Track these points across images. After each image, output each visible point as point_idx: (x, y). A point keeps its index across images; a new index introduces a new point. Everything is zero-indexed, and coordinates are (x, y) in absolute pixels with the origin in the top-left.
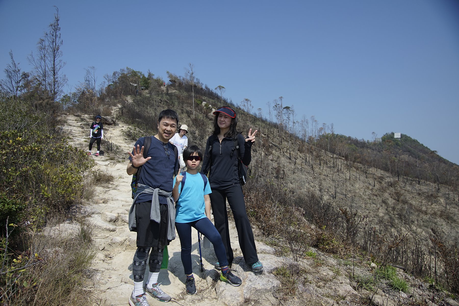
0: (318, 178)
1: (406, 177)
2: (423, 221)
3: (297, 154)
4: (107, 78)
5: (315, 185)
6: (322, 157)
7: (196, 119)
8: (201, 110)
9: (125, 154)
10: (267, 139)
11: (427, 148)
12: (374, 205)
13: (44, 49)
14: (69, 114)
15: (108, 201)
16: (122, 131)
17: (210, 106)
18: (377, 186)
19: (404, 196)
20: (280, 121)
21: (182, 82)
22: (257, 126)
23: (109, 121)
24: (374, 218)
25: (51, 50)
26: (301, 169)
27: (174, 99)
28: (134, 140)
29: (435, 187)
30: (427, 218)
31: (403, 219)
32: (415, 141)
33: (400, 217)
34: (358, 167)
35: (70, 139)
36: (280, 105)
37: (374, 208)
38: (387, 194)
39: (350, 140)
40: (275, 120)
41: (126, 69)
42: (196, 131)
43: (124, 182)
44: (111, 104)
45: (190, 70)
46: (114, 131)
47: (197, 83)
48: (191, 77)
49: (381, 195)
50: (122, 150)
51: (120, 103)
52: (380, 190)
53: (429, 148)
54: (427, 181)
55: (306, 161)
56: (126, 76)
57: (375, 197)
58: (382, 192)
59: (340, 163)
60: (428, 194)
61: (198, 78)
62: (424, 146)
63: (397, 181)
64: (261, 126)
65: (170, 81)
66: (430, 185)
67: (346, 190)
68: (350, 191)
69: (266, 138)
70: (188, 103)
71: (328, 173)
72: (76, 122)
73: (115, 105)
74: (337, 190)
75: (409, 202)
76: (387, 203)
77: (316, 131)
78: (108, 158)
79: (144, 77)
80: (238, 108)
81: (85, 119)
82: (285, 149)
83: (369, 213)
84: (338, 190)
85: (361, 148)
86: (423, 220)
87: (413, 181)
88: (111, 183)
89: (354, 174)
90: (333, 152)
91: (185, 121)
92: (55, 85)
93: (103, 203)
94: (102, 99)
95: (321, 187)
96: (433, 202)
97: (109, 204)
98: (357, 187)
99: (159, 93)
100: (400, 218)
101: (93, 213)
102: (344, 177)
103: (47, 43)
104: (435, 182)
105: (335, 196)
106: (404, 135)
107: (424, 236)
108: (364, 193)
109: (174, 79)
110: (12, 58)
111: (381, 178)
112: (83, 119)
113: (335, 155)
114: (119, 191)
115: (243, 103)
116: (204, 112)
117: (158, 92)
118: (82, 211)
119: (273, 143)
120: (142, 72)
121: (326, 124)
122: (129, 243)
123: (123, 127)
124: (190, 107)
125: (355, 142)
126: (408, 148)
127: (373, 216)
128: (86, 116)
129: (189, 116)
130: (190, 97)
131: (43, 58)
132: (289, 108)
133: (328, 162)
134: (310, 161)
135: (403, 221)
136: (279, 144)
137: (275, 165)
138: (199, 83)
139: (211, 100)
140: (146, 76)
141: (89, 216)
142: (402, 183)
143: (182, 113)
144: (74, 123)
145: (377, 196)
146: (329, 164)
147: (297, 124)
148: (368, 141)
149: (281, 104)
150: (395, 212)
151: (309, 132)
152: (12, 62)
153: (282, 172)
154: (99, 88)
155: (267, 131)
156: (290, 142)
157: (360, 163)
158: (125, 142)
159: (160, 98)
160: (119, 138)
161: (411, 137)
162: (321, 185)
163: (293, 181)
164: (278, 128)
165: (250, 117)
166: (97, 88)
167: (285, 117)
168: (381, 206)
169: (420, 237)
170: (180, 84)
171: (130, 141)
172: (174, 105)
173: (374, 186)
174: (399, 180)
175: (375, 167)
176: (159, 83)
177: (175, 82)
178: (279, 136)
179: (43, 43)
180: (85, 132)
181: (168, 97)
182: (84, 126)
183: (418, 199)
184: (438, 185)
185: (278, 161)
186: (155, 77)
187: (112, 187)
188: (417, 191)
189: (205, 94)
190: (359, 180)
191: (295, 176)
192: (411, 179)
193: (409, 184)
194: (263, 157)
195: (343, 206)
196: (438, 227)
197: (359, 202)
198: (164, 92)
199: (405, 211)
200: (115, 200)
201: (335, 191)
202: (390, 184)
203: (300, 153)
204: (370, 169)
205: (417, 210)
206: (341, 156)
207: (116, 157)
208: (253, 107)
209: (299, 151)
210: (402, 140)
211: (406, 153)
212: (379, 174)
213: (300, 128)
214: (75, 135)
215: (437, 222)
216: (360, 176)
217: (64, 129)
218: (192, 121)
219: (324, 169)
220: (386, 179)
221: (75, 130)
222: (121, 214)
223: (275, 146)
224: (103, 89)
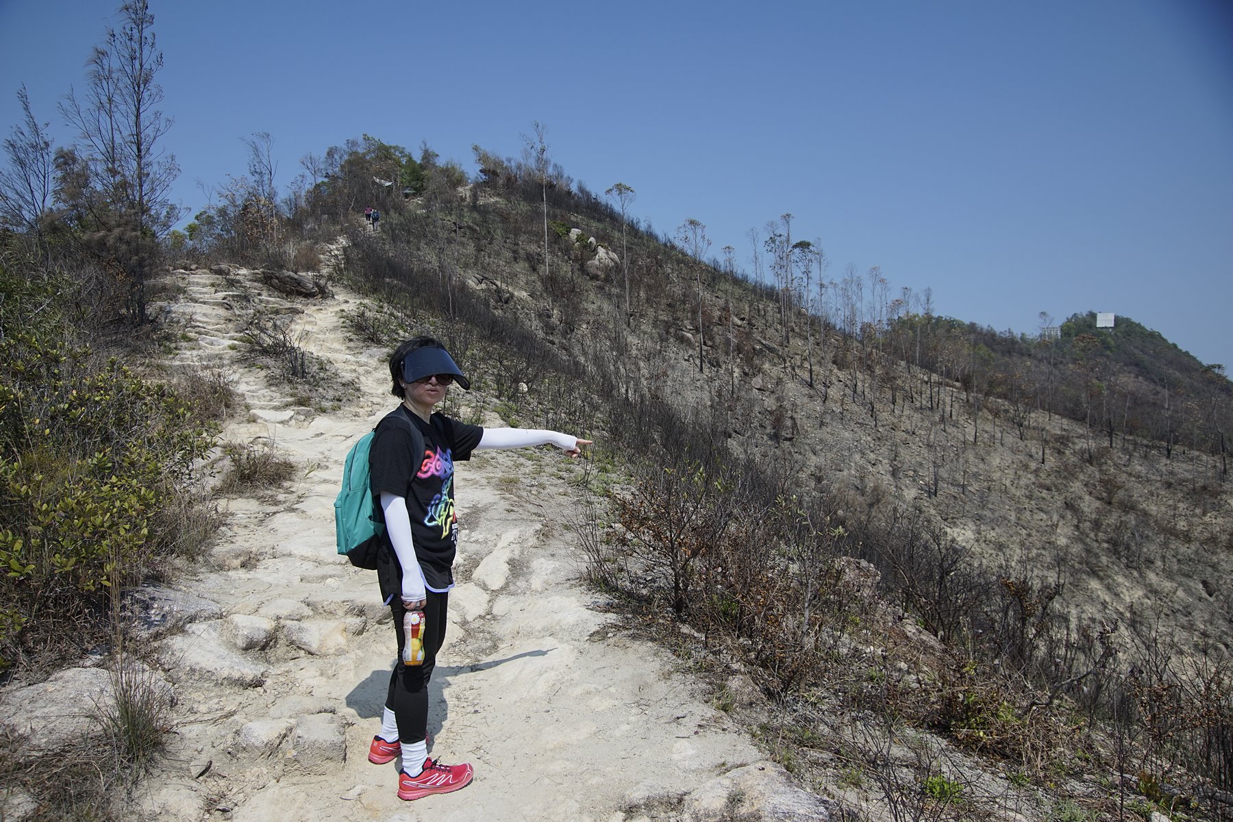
0: (887, 440)
1: (1131, 438)
2: (1179, 560)
3: (831, 371)
4: (309, 165)
5: (880, 459)
6: (899, 382)
7: (552, 276)
8: (567, 250)
9: (344, 385)
10: (747, 330)
11: (1187, 354)
12: (1042, 514)
13: (108, 78)
14: (197, 268)
15: (258, 560)
16: (340, 315)
17: (592, 239)
18: (1052, 461)
19: (1126, 490)
20: (784, 281)
21: (515, 176)
22: (720, 294)
23: (308, 285)
24: (1043, 552)
25: (129, 83)
26: (842, 413)
27: (494, 221)
28: (373, 341)
29: (1215, 467)
30: (1189, 551)
31: (1122, 554)
32: (1154, 337)
33: (1115, 547)
34: (997, 409)
35: (190, 340)
36: (783, 239)
37: (1042, 523)
38: (1078, 484)
39: (974, 332)
40: (769, 279)
41: (360, 140)
42: (553, 309)
43: (325, 481)
44: (320, 236)
45: (536, 139)
46: (319, 316)
47: (557, 178)
48: (539, 160)
49: (1061, 487)
50: (336, 374)
51: (346, 233)
52: (1058, 472)
53: (1195, 356)
54: (1191, 448)
55: (855, 392)
56: (361, 158)
57: (1045, 491)
58: (1065, 478)
59: (949, 396)
60: (1194, 485)
61: (559, 164)
62: (1180, 351)
63: (1106, 448)
64: (733, 293)
65: (481, 171)
66: (1201, 460)
67: (965, 472)
68: (976, 475)
69: (745, 328)
70: (530, 233)
71: (916, 426)
72: (213, 290)
73: (331, 239)
74: (940, 473)
75: (1141, 507)
76: (1078, 509)
77: (884, 310)
78: (290, 399)
79: (410, 160)
80: (668, 244)
81: (238, 282)
82: (798, 357)
83: (1029, 535)
84: (943, 473)
85: (1003, 354)
86: (1179, 557)
87: (1153, 447)
88: (286, 484)
89: (989, 427)
90: (929, 366)
91: (522, 283)
92: (141, 186)
93: (243, 565)
94: (295, 225)
95: (896, 463)
96: (1208, 506)
97: (260, 574)
98: (994, 463)
99: (450, 205)
100: (1115, 550)
101: (192, 619)
102: (960, 436)
103: (114, 62)
104: (1213, 452)
105: (936, 490)
106: (1123, 319)
107: (1183, 601)
108: (1016, 482)
109: (492, 167)
110: (26, 108)
111: (1063, 441)
112: (233, 280)
113: (935, 375)
114: (304, 515)
115: (682, 230)
116: (576, 257)
117: (450, 202)
118: (153, 612)
119: (764, 342)
120: (404, 148)
121: (910, 290)
123: (347, 302)
124: (537, 242)
125: (986, 337)
126: (1134, 354)
127: (1038, 544)
128: (244, 271)
129: (534, 270)
130: (536, 215)
131: (107, 106)
132: (809, 244)
133: (915, 395)
134: (866, 393)
135: (1124, 560)
136: (781, 345)
137: (770, 403)
138: (560, 176)
139: (594, 225)
140: (418, 158)
141: (179, 628)
142: (1120, 454)
143: (515, 259)
144: (206, 293)
145: (1051, 490)
146: (919, 399)
147: (831, 291)
148: (1023, 334)
149: (786, 235)
150: (1100, 534)
151: (864, 310)
152: (27, 119)
153: (789, 423)
154: (290, 192)
155: (747, 309)
156: (811, 339)
157: (1005, 398)
158: (348, 347)
159: (453, 218)
160: (332, 336)
161: (1142, 324)
162: (895, 460)
163: (818, 447)
164: (777, 301)
165: (702, 270)
166: (283, 194)
167: (797, 272)
168: (1063, 517)
169: (1170, 604)
170: (509, 179)
171: (362, 344)
172: (492, 239)
173: (1043, 463)
174: (1111, 445)
175: (1044, 409)
176: (453, 178)
177: (495, 173)
178: (781, 324)
179: (104, 61)
180: (234, 319)
181: (476, 215)
182: (233, 303)
183: (1164, 499)
184: (1224, 460)
185: (779, 393)
186: (441, 162)
187: (285, 502)
188: (1161, 476)
189: (577, 208)
190: (1002, 444)
191: (824, 433)
192: (1145, 442)
193: (1141, 457)
194: (736, 382)
195: (957, 519)
196: (1221, 577)
197: (1001, 505)
198: (466, 203)
199: (1129, 531)
200: (284, 555)
201: (936, 474)
202: (1086, 456)
203: (839, 369)
204: (1033, 415)
205: (1163, 530)
206: (951, 378)
207: (314, 394)
208: (709, 244)
209: (837, 365)
210: (1118, 334)
211: (1130, 367)
212: (1057, 428)
213: (840, 300)
214: (203, 330)
215: (1218, 563)
216: (1005, 434)
217: (174, 313)
218: (542, 283)
219: (904, 413)
220: (1076, 443)
221: (205, 315)
222: (287, 618)
223: (771, 350)
224: (300, 196)
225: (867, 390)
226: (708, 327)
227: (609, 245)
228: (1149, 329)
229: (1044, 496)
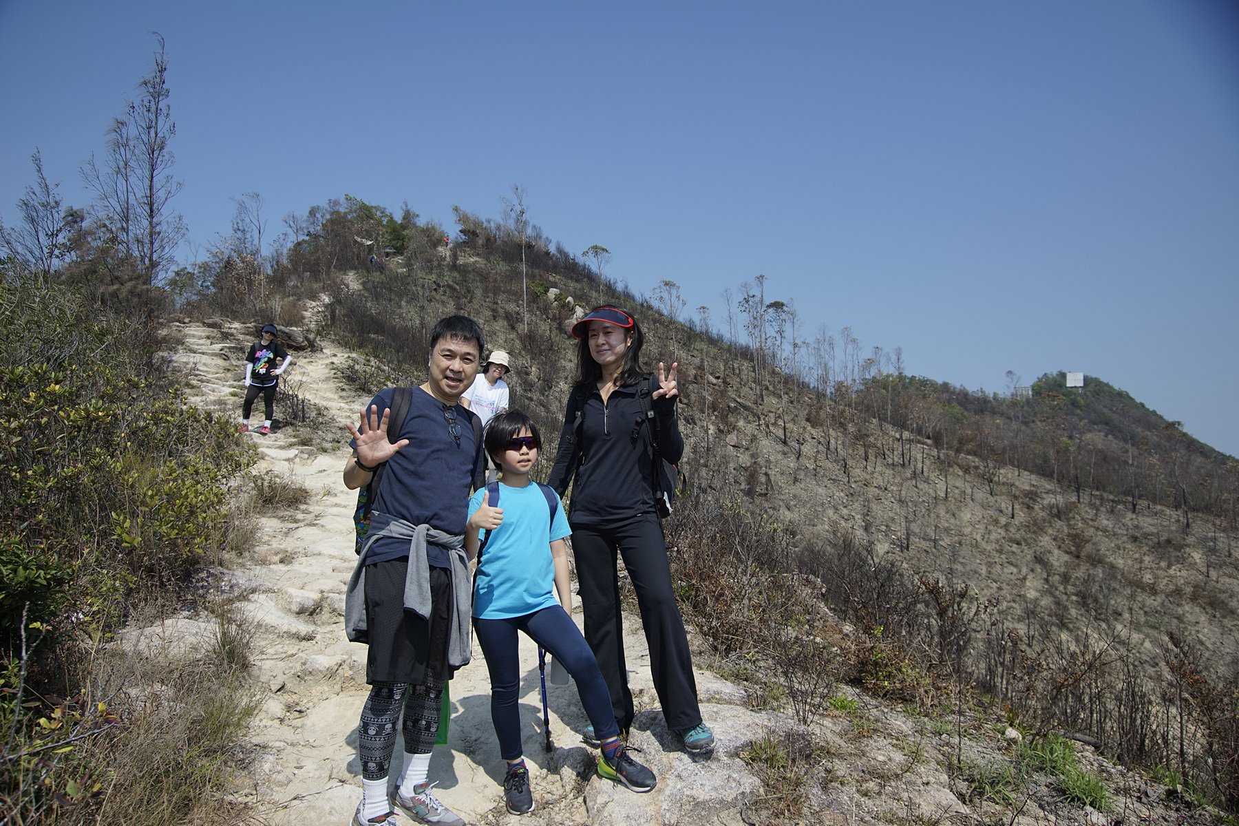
0: (859, 496)
1: (1098, 493)
2: (1146, 612)
3: (804, 428)
4: (292, 224)
5: (854, 514)
6: (872, 439)
7: (530, 335)
8: (545, 309)
9: (341, 429)
10: (722, 388)
11: (1154, 413)
12: (1012, 568)
13: (126, 145)
14: (190, 322)
15: (295, 556)
16: (331, 367)
17: (570, 299)
18: (1021, 516)
19: (1094, 544)
20: (758, 340)
21: (495, 236)
22: (695, 353)
23: (299, 339)
24: (1014, 605)
25: (145, 149)
26: (815, 470)
27: (473, 280)
28: (364, 390)
29: (1178, 521)
30: (1156, 603)
31: (1091, 606)
32: (1122, 396)
33: (1084, 599)
34: (968, 465)
35: (193, 387)
36: (757, 299)
37: (1013, 577)
38: (1047, 538)
39: (947, 391)
40: (743, 339)
41: (342, 200)
42: (531, 367)
43: (336, 505)
44: (303, 293)
45: (516, 202)
46: (310, 368)
47: (535, 239)
48: (518, 221)
49: (1030, 541)
50: (333, 419)
51: (328, 291)
52: (1028, 527)
53: (1161, 414)
54: (1155, 503)
55: (828, 449)
56: (343, 218)
57: (1015, 545)
58: (1034, 532)
59: (920, 453)
60: (1159, 538)
61: (538, 225)
62: (1148, 410)
63: (1074, 503)
64: (707, 353)
65: (461, 231)
66: (1165, 515)
67: (936, 527)
68: (947, 530)
69: (720, 386)
70: (509, 292)
71: (888, 482)
72: (209, 341)
73: (314, 296)
74: (912, 528)
75: (1109, 560)
76: (1047, 563)
77: (856, 369)
78: (295, 440)
79: (391, 220)
80: (645, 304)
81: (232, 335)
82: (772, 415)
83: (1000, 589)
84: (915, 528)
85: (976, 413)
86: (1146, 609)
87: (1119, 502)
88: (303, 507)
89: (959, 483)
90: (901, 424)
91: (501, 341)
92: (152, 243)
93: (282, 561)
94: (278, 280)
95: (868, 518)
96: (1173, 559)
97: (296, 566)
98: (965, 518)
99: (432, 264)
100: (1084, 603)
101: (254, 591)
102: (931, 491)
103: (132, 131)
104: (1177, 507)
105: (908, 544)
106: (1092, 378)
107: (1150, 651)
108: (986, 536)
109: (472, 227)
110: (39, 171)
111: (1032, 496)
112: (227, 333)
113: (907, 432)
114: (323, 529)
115: (657, 291)
116: (554, 315)
117: (430, 261)
118: (223, 583)
119: (739, 400)
120: (385, 208)
121: (882, 350)
122: (351, 672)
123: (335, 355)
124: (516, 301)
125: (960, 397)
126: (1104, 413)
127: (1009, 597)
128: (236, 325)
129: (513, 328)
130: (515, 275)
131: (123, 170)
132: (782, 305)
133: (887, 452)
134: (839, 450)
135: (1093, 613)
136: (756, 403)
137: (745, 459)
138: (539, 237)
139: (572, 284)
140: (398, 218)
141: (243, 597)
142: (1087, 509)
143: (494, 317)
144: (203, 345)
145: (1021, 544)
146: (891, 456)
147: (803, 350)
148: (995, 394)
149: (760, 296)
150: (1069, 587)
151: (837, 370)
152: (39, 181)
153: (763, 479)
154: (272, 249)
155: (722, 368)
156: (785, 398)
157: (975, 455)
158: (341, 397)
159: (434, 277)
160: (325, 386)
161: (1110, 384)
162: (868, 515)
163: (792, 503)
164: (752, 360)
165: (677, 330)
166: (266, 251)
167: (771, 331)
168: (1032, 570)
169: (1137, 655)
170: (488, 240)
171: (354, 394)
172: (472, 297)
173: (1013, 518)
174: (1079, 500)
175: (1014, 466)
176: (433, 238)
177: (474, 234)
178: (755, 382)
179: (123, 130)
180: (232, 368)
181: (456, 274)
182: (229, 354)
183: (1131, 553)
184: (1187, 515)
185: (753, 450)
186: (421, 222)
187: (304, 520)
188: (1127, 530)
189: (555, 268)
190: (972, 500)
191: (797, 489)
192: (1111, 497)
193: (1108, 512)
194: (711, 439)
195: (929, 572)
196: (1186, 628)
197: (972, 560)
198: (445, 263)
199: (1097, 584)
200: (314, 555)
201: (907, 529)
202: (1054, 511)
203: (813, 427)
204: (1002, 471)
205: (1130, 583)
206: (922, 436)
207: (315, 436)
208: (684, 304)
209: (810, 422)
210: (1088, 393)
211: (1100, 426)
212: (1026, 484)
213: (813, 359)
214: (204, 378)
215: (1183, 614)
216: (975, 490)
217: (176, 362)
218: (521, 341)
219: (877, 469)
220: (1044, 499)
221: (204, 364)
222: (329, 592)
223: (746, 408)
224: (282, 254)
225: (840, 447)
226: (684, 385)
227: (587, 304)
228: (1117, 388)
229: (1014, 549)
